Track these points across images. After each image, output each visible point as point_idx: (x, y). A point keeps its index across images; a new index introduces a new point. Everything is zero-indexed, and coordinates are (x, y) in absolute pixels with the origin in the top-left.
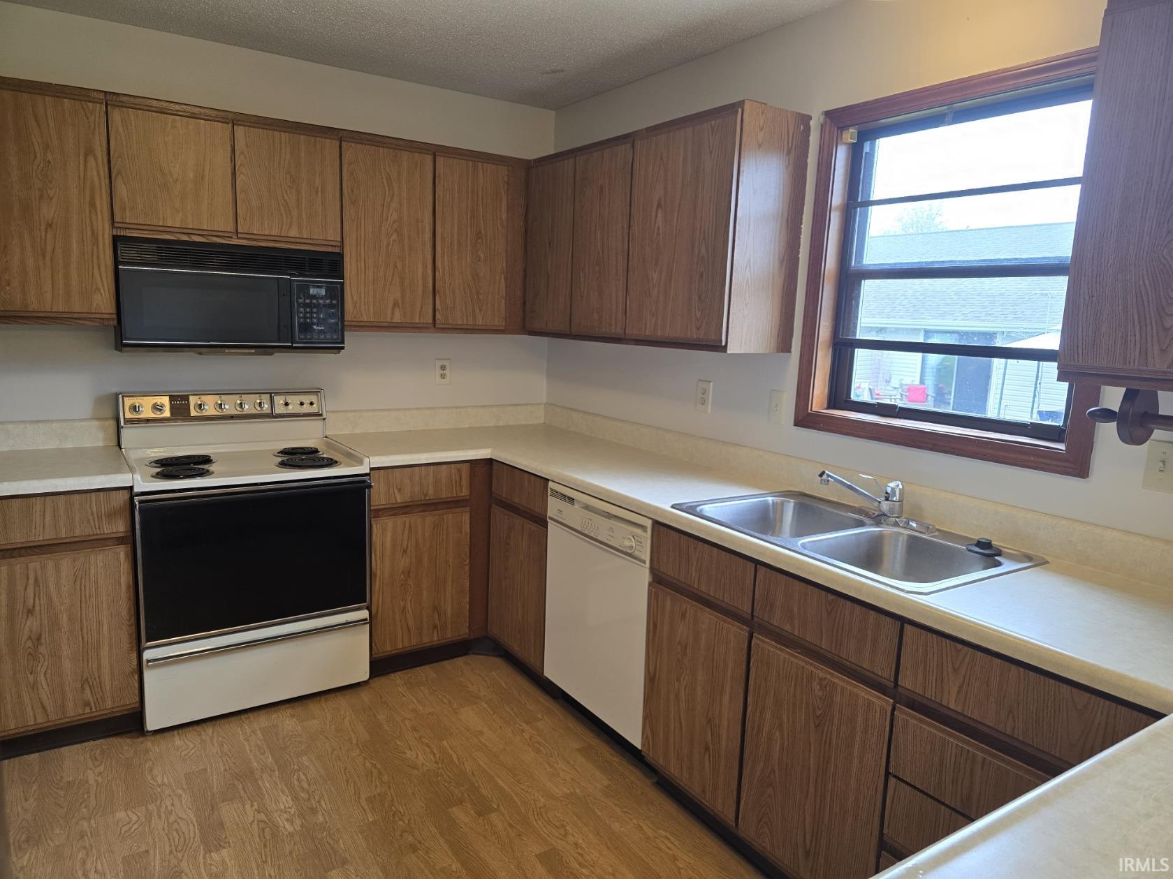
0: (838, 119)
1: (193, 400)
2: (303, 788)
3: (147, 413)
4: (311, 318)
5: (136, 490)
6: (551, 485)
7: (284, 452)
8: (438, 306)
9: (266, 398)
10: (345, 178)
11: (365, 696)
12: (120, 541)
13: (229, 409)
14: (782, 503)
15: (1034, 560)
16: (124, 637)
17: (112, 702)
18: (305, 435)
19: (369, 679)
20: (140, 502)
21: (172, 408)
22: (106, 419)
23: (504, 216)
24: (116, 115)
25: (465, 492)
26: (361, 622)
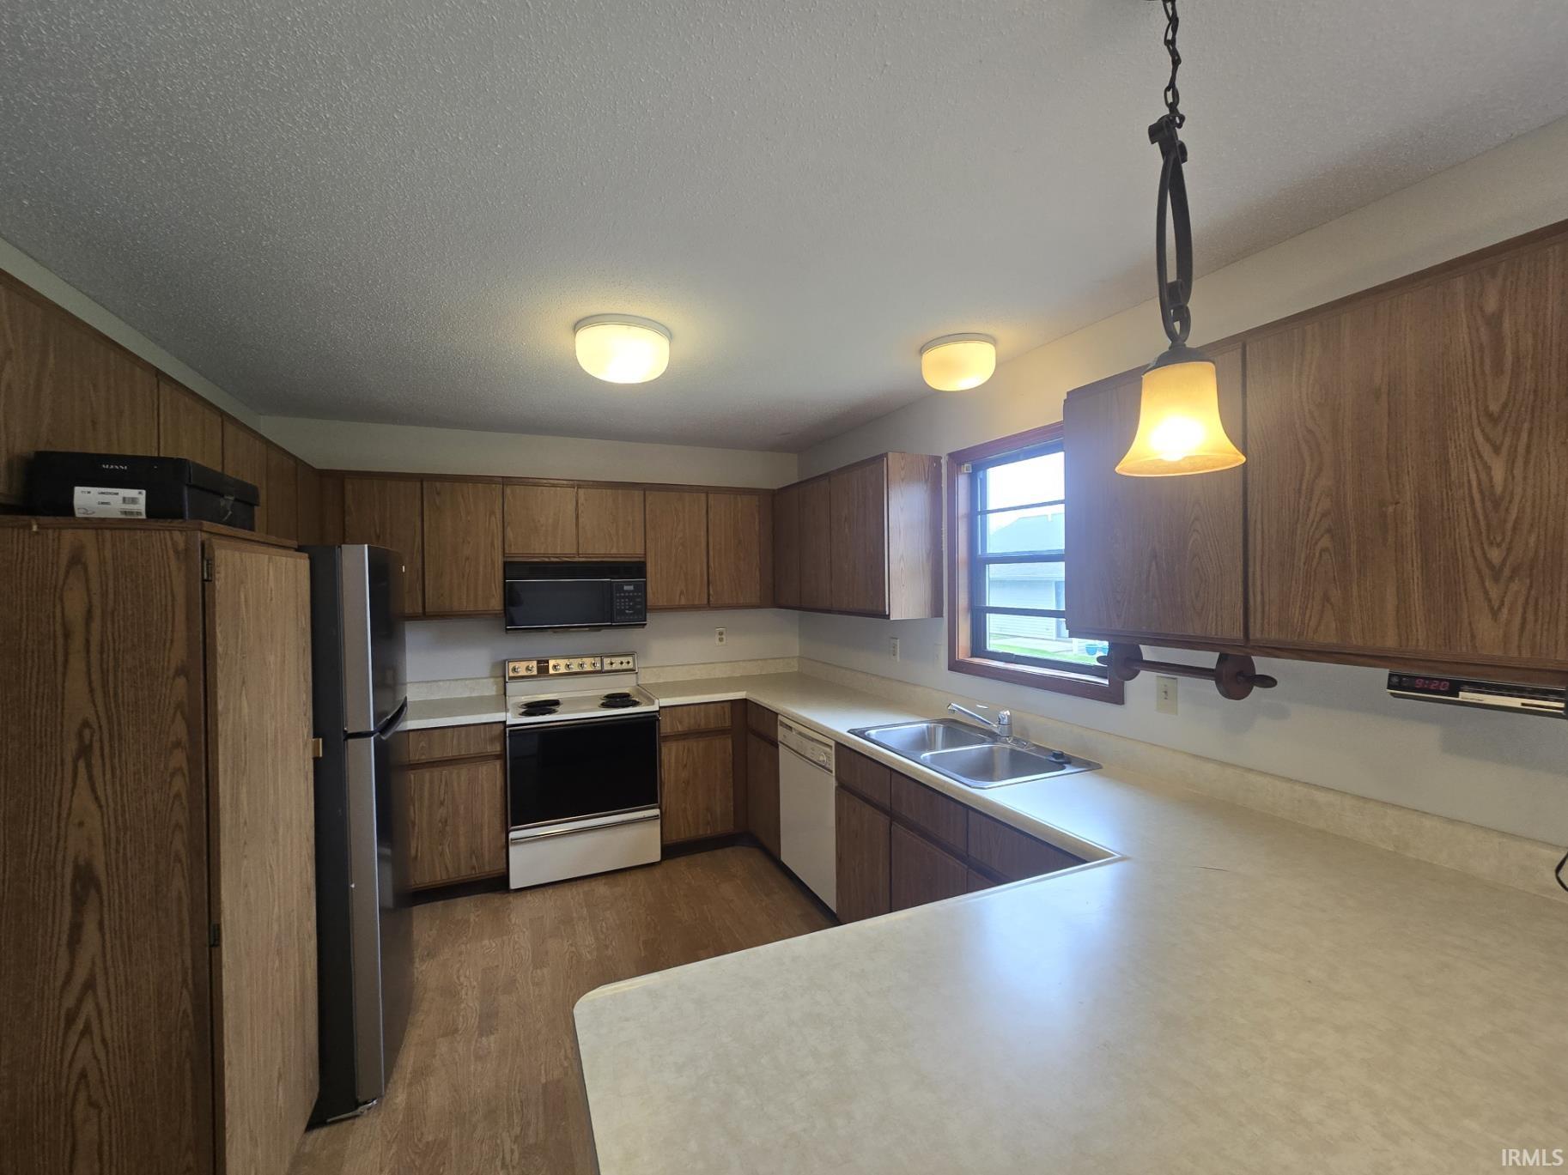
0: (957, 458)
1: (552, 663)
2: (602, 931)
3: (523, 672)
4: (625, 605)
5: (508, 723)
6: (780, 717)
7: (608, 697)
8: (711, 592)
9: (598, 659)
10: (647, 512)
11: (658, 872)
12: (497, 757)
13: (575, 668)
14: (935, 728)
15: (1089, 766)
16: (497, 823)
17: (489, 868)
18: (623, 685)
19: (661, 861)
20: (510, 731)
21: (539, 668)
22: (497, 677)
23: (757, 528)
24: (508, 490)
25: (728, 723)
26: (655, 818)
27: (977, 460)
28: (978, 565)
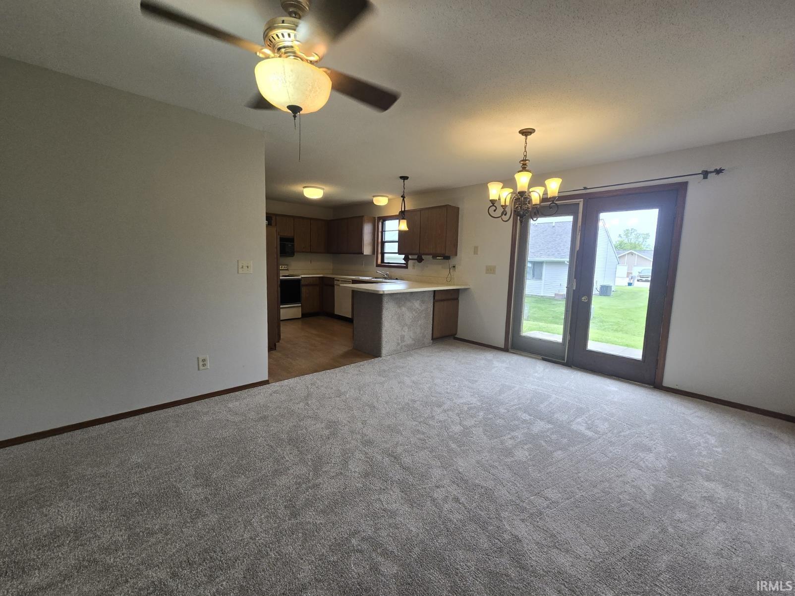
6: (335, 279)
8: (311, 248)
10: (295, 224)
11: (301, 320)
19: (302, 317)
25: (318, 283)
26: (299, 306)
27: (384, 219)
28: (383, 243)
